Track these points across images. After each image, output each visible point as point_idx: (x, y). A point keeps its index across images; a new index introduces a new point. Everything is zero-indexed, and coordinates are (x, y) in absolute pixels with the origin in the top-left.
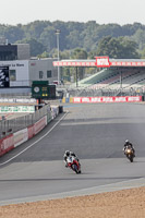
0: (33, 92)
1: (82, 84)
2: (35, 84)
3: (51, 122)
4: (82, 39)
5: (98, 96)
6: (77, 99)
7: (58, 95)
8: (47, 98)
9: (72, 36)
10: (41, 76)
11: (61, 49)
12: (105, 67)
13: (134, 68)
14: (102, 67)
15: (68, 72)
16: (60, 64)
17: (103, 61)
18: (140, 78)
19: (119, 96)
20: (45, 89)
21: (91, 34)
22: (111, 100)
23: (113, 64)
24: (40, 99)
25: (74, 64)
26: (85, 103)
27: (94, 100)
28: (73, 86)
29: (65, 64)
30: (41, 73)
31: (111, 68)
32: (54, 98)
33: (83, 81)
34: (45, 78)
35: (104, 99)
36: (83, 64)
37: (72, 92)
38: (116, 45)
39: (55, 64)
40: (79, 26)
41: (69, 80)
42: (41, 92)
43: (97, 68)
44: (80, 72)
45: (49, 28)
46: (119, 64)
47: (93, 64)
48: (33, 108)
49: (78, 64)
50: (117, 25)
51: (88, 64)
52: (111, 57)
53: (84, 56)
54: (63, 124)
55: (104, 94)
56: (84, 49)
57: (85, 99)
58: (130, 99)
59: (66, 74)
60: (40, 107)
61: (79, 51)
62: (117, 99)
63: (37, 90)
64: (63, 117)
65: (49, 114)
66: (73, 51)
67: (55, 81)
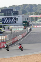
0: (23, 24)
1: (37, 22)
2: (24, 22)
3: (28, 33)
4: (37, 9)
6: (36, 26)
7: (30, 25)
8: (27, 26)
9: (34, 8)
10: (25, 20)
15: (33, 19)
16: (31, 16)
20: (26, 23)
21: (39, 8)
24: (25, 26)
25: (34, 16)
27: (40, 26)
29: (32, 16)
30: (25, 19)
34: (26, 20)
39: (29, 16)
40: (36, 5)
41: (33, 21)
44: (36, 19)
45: (27, 6)
47: (40, 16)
48: (23, 29)
49: (36, 16)
53: (37, 14)
54: (32, 33)
56: (37, 12)
57: (38, 26)
59: (32, 19)
60: (25, 29)
61: (36, 12)
63: (24, 24)
64: (31, 31)
65: (28, 30)
66: (34, 12)
67: (29, 21)
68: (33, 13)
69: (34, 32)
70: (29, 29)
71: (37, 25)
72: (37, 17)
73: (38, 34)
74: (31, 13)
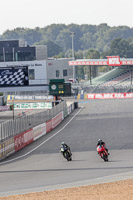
0: (50, 89)
1: (95, 82)
2: (52, 82)
3: (67, 117)
4: (94, 41)
5: (110, 93)
6: (91, 96)
7: (73, 92)
8: (63, 95)
9: (85, 37)
10: (57, 75)
11: (76, 50)
12: (116, 66)
14: (113, 66)
15: (83, 71)
16: (75, 64)
17: (114, 61)
19: (129, 92)
20: (61, 86)
21: (103, 35)
22: (122, 96)
23: (124, 63)
24: (57, 96)
25: (88, 64)
26: (99, 99)
27: (107, 96)
28: (87, 83)
29: (79, 64)
30: (57, 72)
31: (121, 66)
32: (70, 94)
33: (96, 78)
34: (61, 77)
35: (116, 95)
36: (96, 64)
37: (87, 90)
38: (126, 45)
39: (71, 63)
40: (91, 29)
41: (83, 78)
42: (58, 89)
43: (110, 67)
44: (93, 71)
45: (65, 31)
46: (129, 63)
47: (105, 63)
48: (50, 104)
49: (92, 64)
50: (126, 27)
51: (101, 64)
52: (121, 57)
53: (97, 56)
54: (79, 119)
55: (116, 90)
56: (97, 49)
59: (80, 72)
60: (57, 103)
61: (92, 51)
62: (127, 95)
63: (54, 87)
64: (78, 112)
65: (65, 109)
66: (87, 51)
67: (70, 79)
68: (84, 52)
69: (87, 115)
70: (69, 103)
71: (97, 90)
72: (96, 66)
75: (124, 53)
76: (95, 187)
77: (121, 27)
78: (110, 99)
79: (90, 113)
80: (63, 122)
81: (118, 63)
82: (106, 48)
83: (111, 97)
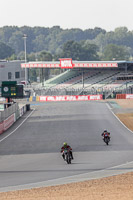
0: (3, 91)
1: (47, 84)
2: (5, 84)
3: (19, 119)
4: (47, 43)
5: (62, 95)
6: (43, 98)
7: (25, 94)
8: (15, 97)
9: (38, 40)
10: (10, 77)
11: (28, 52)
12: (69, 68)
13: (95, 69)
14: (66, 69)
15: (35, 74)
16: (27, 66)
17: (66, 63)
18: (100, 78)
19: (81, 95)
20: (13, 89)
21: (55, 38)
22: (74, 99)
23: (76, 66)
24: (9, 98)
25: (40, 66)
26: (50, 102)
27: (59, 98)
28: (39, 86)
29: (32, 66)
30: (10, 74)
31: (73, 69)
32: (22, 97)
33: (48, 81)
34: (13, 79)
35: (68, 98)
36: (48, 66)
37: (39, 92)
38: (78, 48)
39: (23, 65)
40: (44, 31)
41: (36, 80)
42: (10, 91)
43: (61, 69)
44: (46, 73)
45: (17, 33)
46: (81, 66)
47: (58, 66)
48: (3, 106)
49: (44, 66)
50: (79, 30)
51: (53, 66)
52: (74, 59)
53: (49, 58)
54: (31, 121)
55: (68, 93)
56: (49, 52)
57: (51, 98)
58: (92, 97)
59: (33, 75)
60: (9, 105)
61: (45, 53)
62: (79, 98)
63: (6, 89)
64: (30, 114)
65: (17, 111)
66: (39, 53)
67: (23, 81)
68: (36, 54)
69: (40, 117)
71: (49, 93)
72: (48, 69)
73: (50, 122)
74: (30, 56)
75: (77, 56)
76: (47, 189)
77: (74, 30)
78: (61, 101)
79: (42, 115)
80: (15, 124)
81: (70, 65)
82: (59, 50)
83: (63, 99)
